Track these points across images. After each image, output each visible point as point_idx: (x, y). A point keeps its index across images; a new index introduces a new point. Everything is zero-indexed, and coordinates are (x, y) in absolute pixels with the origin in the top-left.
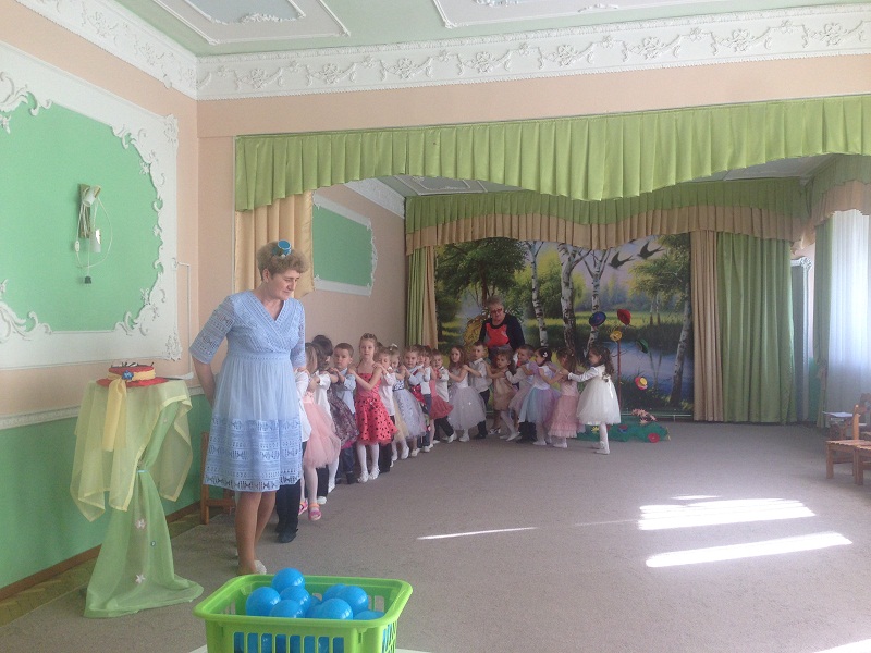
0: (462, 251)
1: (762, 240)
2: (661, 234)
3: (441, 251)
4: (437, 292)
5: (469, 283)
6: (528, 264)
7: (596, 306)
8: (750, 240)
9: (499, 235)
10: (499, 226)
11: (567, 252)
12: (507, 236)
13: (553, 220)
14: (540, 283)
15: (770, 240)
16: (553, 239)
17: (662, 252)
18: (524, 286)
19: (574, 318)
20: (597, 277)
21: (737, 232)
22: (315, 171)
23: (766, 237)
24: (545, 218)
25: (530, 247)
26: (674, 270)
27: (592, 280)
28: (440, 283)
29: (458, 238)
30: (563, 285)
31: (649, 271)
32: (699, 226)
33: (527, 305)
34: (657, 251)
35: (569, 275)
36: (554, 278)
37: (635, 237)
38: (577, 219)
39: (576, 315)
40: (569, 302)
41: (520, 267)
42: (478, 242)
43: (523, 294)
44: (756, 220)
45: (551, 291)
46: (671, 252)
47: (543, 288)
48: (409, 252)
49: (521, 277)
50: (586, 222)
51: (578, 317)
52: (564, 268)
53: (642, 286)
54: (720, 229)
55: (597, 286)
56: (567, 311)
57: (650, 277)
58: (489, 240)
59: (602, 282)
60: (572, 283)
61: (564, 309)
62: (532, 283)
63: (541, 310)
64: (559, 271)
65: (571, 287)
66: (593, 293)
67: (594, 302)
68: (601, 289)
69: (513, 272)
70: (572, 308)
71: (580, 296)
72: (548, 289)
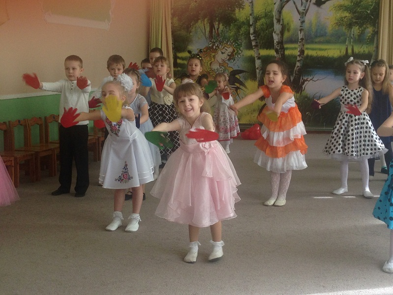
4: (173, 27)
5: (197, 21)
7: (302, 39)
14: (257, 19)
18: (243, 23)
19: (283, 49)
20: (303, 14)
26: (367, 8)
27: (299, 16)
28: (175, 19)
30: (275, 21)
31: (346, 9)
33: (245, 38)
35: (280, 12)
36: (268, 15)
39: (286, 46)
40: (280, 36)
41: (241, 6)
43: (243, 29)
45: (265, 27)
47: (259, 24)
49: (241, 14)
51: (287, 49)
52: (276, 7)
53: (340, 22)
55: (303, 22)
56: (278, 43)
57: (347, 15)
59: (307, 19)
60: (283, 20)
61: (275, 42)
62: (249, 19)
63: (257, 43)
64: (272, 9)
65: (281, 23)
66: (299, 28)
67: (300, 36)
68: (306, 25)
69: (234, 10)
70: (282, 41)
71: (288, 30)
72: (263, 24)
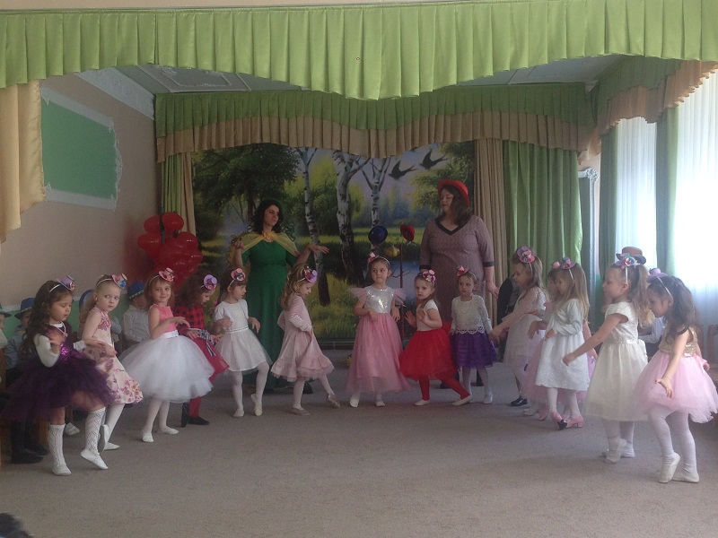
0: (224, 158)
1: (548, 150)
2: (444, 143)
3: (199, 159)
4: (196, 206)
5: (231, 195)
6: (299, 174)
7: (376, 221)
8: (536, 150)
9: (266, 140)
10: (266, 129)
11: (343, 160)
12: (275, 142)
13: (327, 124)
14: (314, 195)
15: (556, 150)
16: (327, 145)
17: (445, 162)
18: (295, 200)
19: (352, 235)
20: (376, 189)
21: (522, 141)
22: (43, 56)
23: (551, 147)
24: (318, 122)
25: (302, 154)
27: (371, 192)
28: (199, 195)
29: (219, 143)
30: (339, 198)
31: (432, 182)
32: (483, 134)
33: (299, 221)
34: (440, 160)
35: (345, 185)
36: (329, 190)
37: (417, 144)
38: (353, 123)
39: (355, 231)
40: (346, 217)
41: (291, 178)
42: (242, 148)
43: (295, 208)
44: (542, 128)
45: (325, 205)
46: (456, 162)
47: (316, 201)
48: (161, 159)
49: (292, 188)
50: (363, 127)
51: (357, 234)
52: (339, 179)
53: (425, 199)
54: (505, 137)
55: (376, 199)
56: (344, 226)
58: (255, 146)
59: (381, 194)
60: (349, 195)
61: (340, 225)
62: (304, 195)
63: (314, 226)
64: (334, 182)
65: (347, 200)
66: (372, 207)
67: (374, 218)
68: (381, 203)
69: (283, 183)
70: (350, 224)
71: (358, 210)
72: (322, 202)
